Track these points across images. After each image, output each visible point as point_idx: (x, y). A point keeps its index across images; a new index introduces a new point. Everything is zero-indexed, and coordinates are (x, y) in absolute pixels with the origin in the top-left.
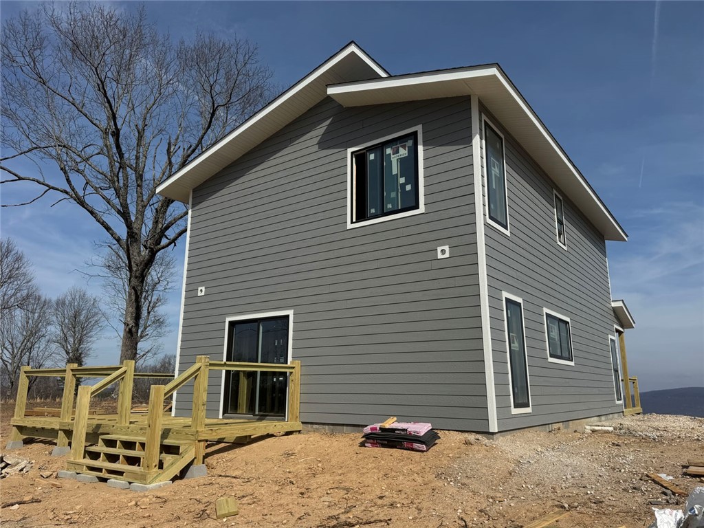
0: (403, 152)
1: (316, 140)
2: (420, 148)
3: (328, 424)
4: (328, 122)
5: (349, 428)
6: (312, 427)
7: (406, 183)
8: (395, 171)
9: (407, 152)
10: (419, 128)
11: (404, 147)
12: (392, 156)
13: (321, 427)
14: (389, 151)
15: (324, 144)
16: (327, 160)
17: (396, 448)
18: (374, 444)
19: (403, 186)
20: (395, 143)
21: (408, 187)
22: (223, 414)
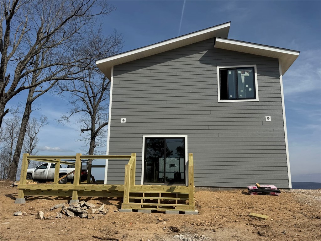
0: (247, 74)
1: (199, 58)
2: (256, 75)
3: (210, 187)
4: (205, 52)
5: (222, 188)
6: (201, 188)
7: (249, 87)
8: (243, 81)
9: (249, 74)
10: (255, 66)
11: (248, 72)
12: (241, 75)
13: (206, 188)
14: (239, 72)
15: (202, 61)
16: (205, 69)
17: (265, 195)
18: (255, 193)
19: (248, 88)
20: (243, 69)
21: (250, 89)
22: (144, 183)
